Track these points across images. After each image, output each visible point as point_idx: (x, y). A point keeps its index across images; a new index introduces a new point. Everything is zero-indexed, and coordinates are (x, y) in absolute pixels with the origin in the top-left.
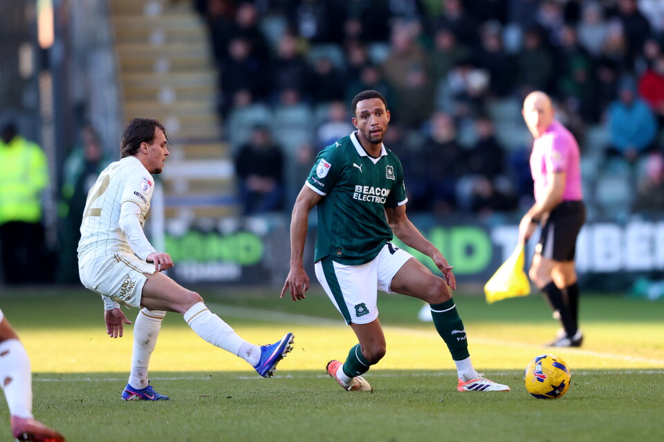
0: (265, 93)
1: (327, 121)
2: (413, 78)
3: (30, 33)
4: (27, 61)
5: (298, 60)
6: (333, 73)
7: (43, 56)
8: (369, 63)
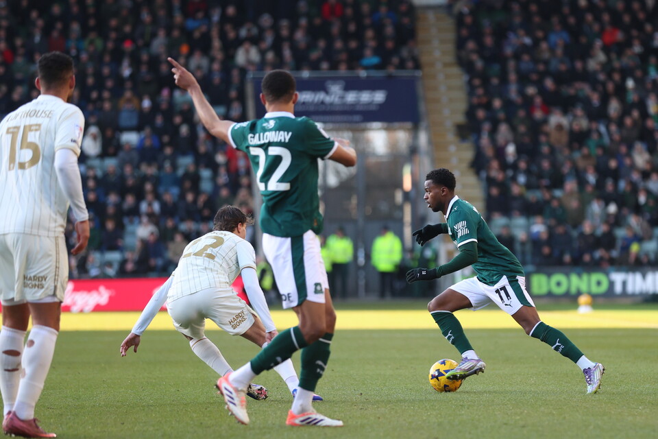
0: (507, 212)
1: (534, 223)
2: (574, 204)
3: (399, 184)
4: (399, 197)
5: (521, 197)
6: (538, 203)
7: (406, 196)
8: (553, 198)
